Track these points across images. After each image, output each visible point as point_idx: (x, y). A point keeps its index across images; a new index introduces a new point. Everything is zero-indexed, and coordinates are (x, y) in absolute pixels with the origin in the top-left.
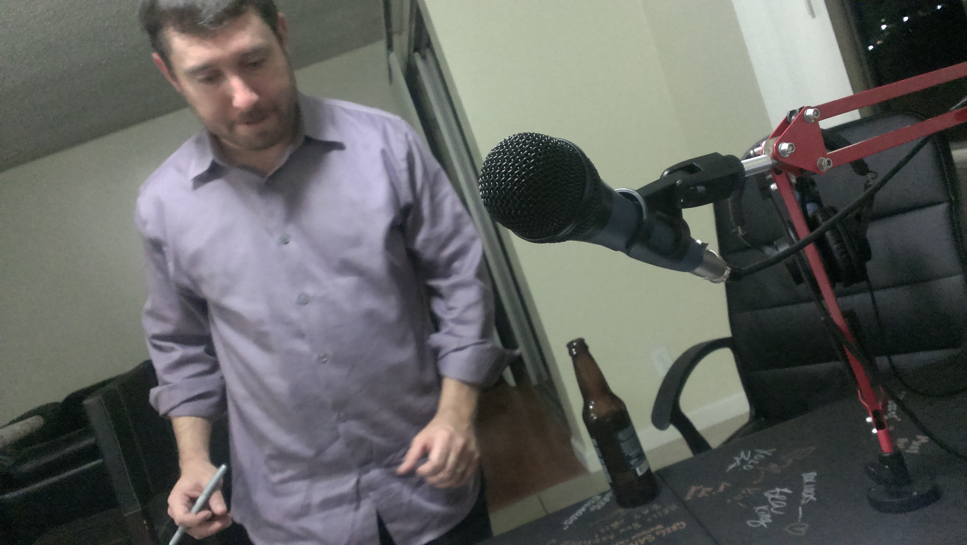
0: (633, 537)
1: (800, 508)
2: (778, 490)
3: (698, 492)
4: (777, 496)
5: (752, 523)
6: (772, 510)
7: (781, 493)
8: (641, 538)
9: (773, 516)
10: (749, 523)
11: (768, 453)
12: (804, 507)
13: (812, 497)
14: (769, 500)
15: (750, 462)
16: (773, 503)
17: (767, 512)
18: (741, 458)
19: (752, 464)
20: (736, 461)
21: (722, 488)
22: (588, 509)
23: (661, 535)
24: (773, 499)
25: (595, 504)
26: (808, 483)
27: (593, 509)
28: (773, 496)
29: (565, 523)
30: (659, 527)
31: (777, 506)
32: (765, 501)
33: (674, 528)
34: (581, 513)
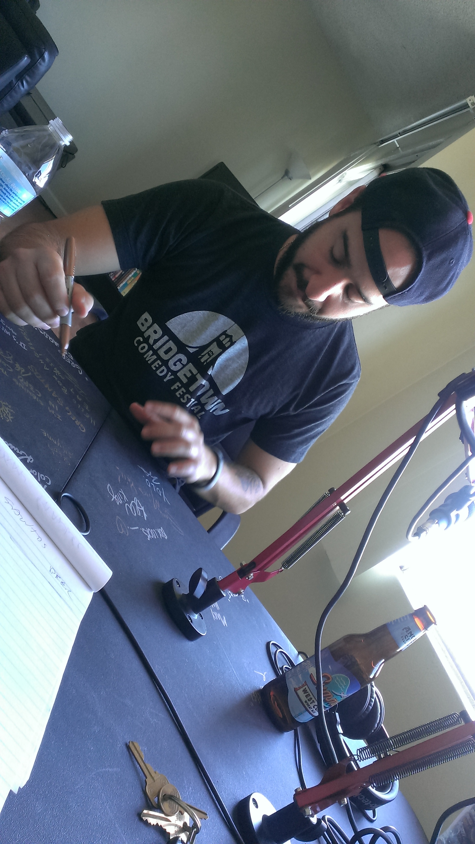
1: (138, 528)
2: (143, 509)
4: (137, 507)
5: (110, 488)
6: (126, 504)
7: (141, 512)
9: (122, 506)
10: (109, 485)
12: (139, 531)
13: (149, 536)
14: (133, 501)
16: (131, 505)
17: (123, 500)
18: (152, 477)
19: (151, 484)
20: (148, 472)
24: (133, 504)
26: (157, 533)
28: (136, 504)
31: (131, 508)
32: (130, 498)
33: (78, 423)
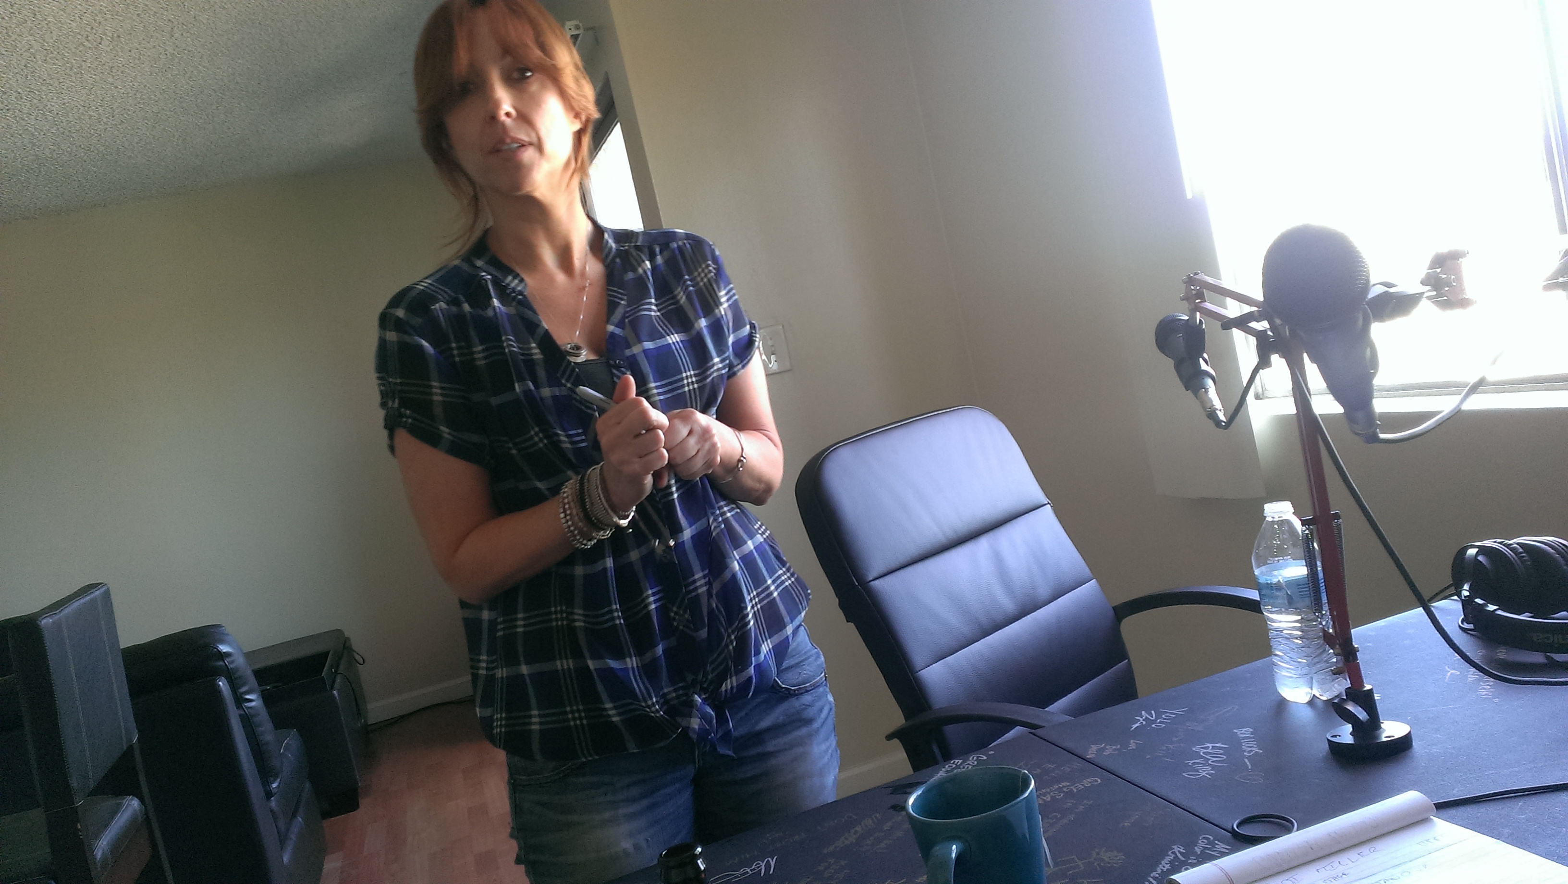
1: (1246, 760)
2: (1210, 745)
3: (1102, 749)
4: (1209, 750)
5: (1188, 775)
6: (1210, 762)
7: (1215, 747)
9: (1213, 768)
11: (1181, 711)
12: (1249, 758)
13: (1256, 749)
14: (1202, 754)
16: (1208, 757)
17: (1204, 765)
18: (1144, 718)
19: (1160, 722)
20: (1139, 720)
21: (1132, 745)
23: (1071, 790)
24: (1206, 753)
26: (1244, 738)
28: (1206, 750)
30: (1065, 784)
31: (1214, 759)
32: (1197, 755)
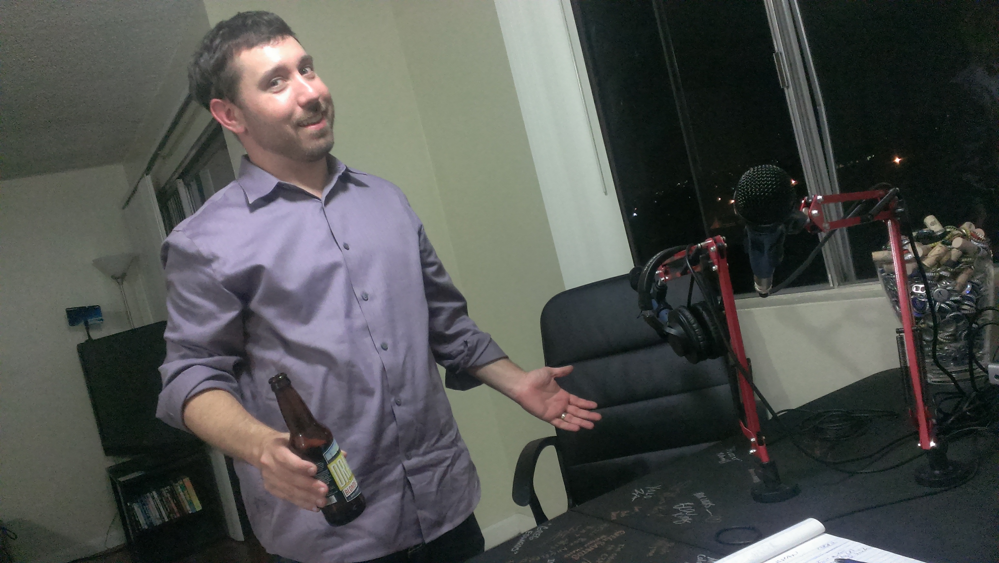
0: (586, 546)
2: (683, 504)
3: (618, 516)
5: (677, 522)
6: (687, 514)
7: (685, 506)
8: (593, 544)
9: (690, 517)
10: (674, 522)
11: (658, 487)
12: (708, 509)
13: (710, 504)
14: (680, 510)
15: (647, 494)
16: (684, 511)
17: (684, 516)
18: (637, 493)
19: (648, 495)
20: (635, 495)
21: (636, 509)
22: (527, 540)
23: (609, 540)
25: (531, 535)
26: (701, 498)
27: (531, 539)
28: (681, 508)
29: (512, 550)
30: (604, 536)
31: (688, 511)
32: (678, 511)
33: (616, 534)
34: (523, 543)
